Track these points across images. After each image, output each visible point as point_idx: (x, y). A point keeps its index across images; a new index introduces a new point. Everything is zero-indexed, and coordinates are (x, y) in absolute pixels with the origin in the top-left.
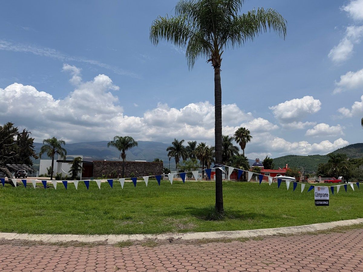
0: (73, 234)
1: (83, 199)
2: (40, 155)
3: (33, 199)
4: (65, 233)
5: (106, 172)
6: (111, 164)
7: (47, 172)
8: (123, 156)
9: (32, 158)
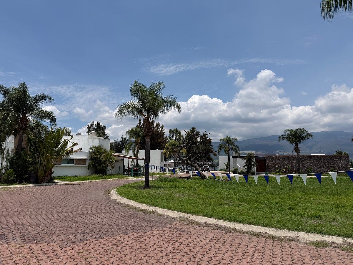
0: (262, 226)
1: (262, 193)
2: (219, 152)
3: (219, 190)
4: (254, 224)
5: (280, 167)
6: (283, 159)
7: (225, 167)
8: (297, 150)
9: (212, 155)
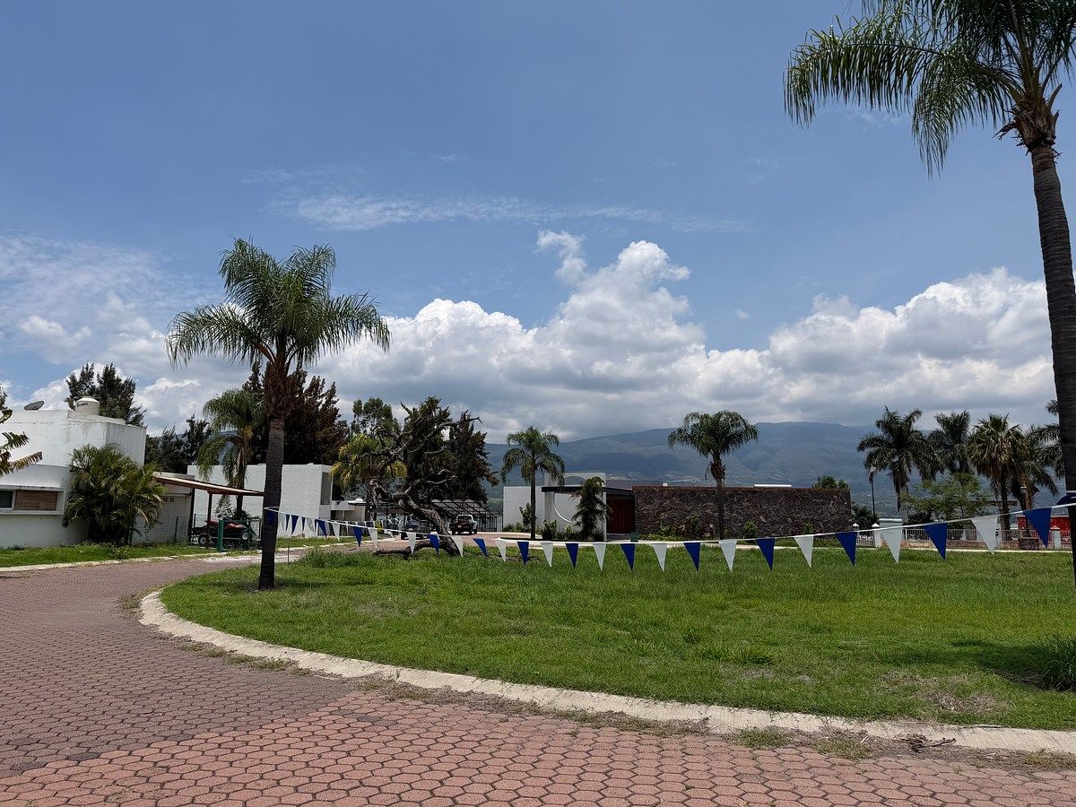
0: (609, 692)
1: (618, 594)
2: (503, 475)
3: (498, 589)
4: (589, 688)
5: (671, 520)
6: (680, 495)
7: (520, 519)
8: (717, 471)
9: (484, 484)
